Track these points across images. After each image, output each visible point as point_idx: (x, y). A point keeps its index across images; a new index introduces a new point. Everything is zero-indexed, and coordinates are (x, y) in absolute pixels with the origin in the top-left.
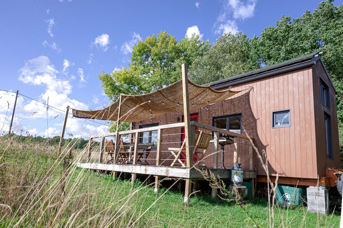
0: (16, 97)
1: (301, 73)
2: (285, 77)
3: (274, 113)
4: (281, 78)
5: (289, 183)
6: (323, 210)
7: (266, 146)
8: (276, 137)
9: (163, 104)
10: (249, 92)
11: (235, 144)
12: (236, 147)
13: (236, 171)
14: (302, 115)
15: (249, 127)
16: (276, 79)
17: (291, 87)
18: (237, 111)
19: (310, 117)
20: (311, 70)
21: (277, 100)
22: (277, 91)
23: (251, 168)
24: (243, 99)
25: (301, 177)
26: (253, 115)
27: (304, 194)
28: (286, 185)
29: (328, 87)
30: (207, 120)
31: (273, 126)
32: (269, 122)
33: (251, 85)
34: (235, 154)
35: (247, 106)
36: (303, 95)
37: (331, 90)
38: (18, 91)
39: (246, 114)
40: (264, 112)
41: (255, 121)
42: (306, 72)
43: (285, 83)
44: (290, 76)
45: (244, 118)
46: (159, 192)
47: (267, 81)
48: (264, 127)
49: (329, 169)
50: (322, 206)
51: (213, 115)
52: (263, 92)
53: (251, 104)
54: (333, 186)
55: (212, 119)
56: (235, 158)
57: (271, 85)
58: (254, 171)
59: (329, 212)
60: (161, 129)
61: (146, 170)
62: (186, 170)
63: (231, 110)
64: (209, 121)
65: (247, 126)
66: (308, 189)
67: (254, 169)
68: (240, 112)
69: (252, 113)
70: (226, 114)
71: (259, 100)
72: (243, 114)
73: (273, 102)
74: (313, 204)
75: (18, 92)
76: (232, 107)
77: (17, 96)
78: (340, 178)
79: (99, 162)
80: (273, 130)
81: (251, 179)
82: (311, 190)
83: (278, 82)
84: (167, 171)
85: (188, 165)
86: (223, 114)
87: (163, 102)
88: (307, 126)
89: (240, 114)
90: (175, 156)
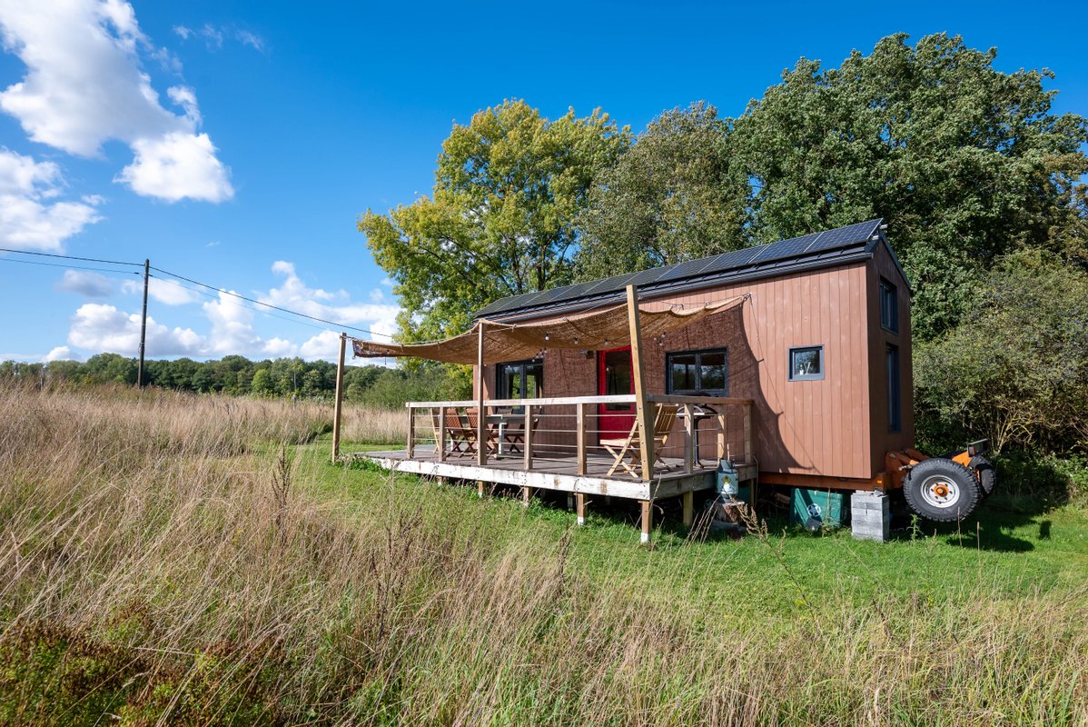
0: (144, 276)
1: (844, 272)
2: (814, 277)
3: (791, 350)
4: (806, 281)
5: (819, 486)
6: (879, 533)
7: (779, 415)
8: (796, 399)
9: (576, 343)
10: (742, 303)
11: (721, 418)
12: (722, 424)
13: (725, 475)
14: (846, 358)
15: (742, 375)
16: (796, 281)
17: (825, 299)
18: (718, 342)
19: (859, 362)
20: (863, 269)
21: (798, 325)
22: (798, 307)
23: (748, 458)
24: (729, 318)
25: (841, 476)
26: (751, 352)
27: (846, 504)
28: (814, 489)
29: (896, 287)
30: (652, 357)
31: (791, 377)
32: (783, 369)
33: (745, 290)
34: (721, 437)
35: (738, 333)
36: (847, 317)
37: (900, 292)
38: (148, 261)
39: (736, 348)
40: (772, 347)
41: (756, 363)
42: (854, 271)
43: (815, 292)
44: (824, 276)
45: (731, 357)
46: (586, 523)
47: (779, 283)
48: (773, 377)
49: (892, 455)
50: (878, 527)
51: (667, 349)
52: (770, 306)
53: (747, 330)
54: (897, 486)
55: (664, 355)
56: (720, 446)
57: (787, 293)
58: (754, 464)
59: (889, 536)
60: (583, 404)
61: (556, 482)
62: (642, 485)
63: (705, 338)
64: (659, 361)
65: (739, 374)
66: (853, 497)
67: (754, 461)
68: (725, 345)
69: (748, 348)
70: (694, 347)
71: (762, 321)
72: (731, 349)
73: (791, 328)
74: (861, 523)
75: (148, 264)
76: (707, 333)
77: (147, 275)
78: (910, 475)
79: (440, 460)
80: (790, 384)
81: (749, 480)
82: (859, 497)
83: (801, 287)
84: (604, 486)
85: (646, 476)
86: (687, 347)
87: (576, 339)
88: (855, 379)
89: (724, 349)
90: (615, 456)
